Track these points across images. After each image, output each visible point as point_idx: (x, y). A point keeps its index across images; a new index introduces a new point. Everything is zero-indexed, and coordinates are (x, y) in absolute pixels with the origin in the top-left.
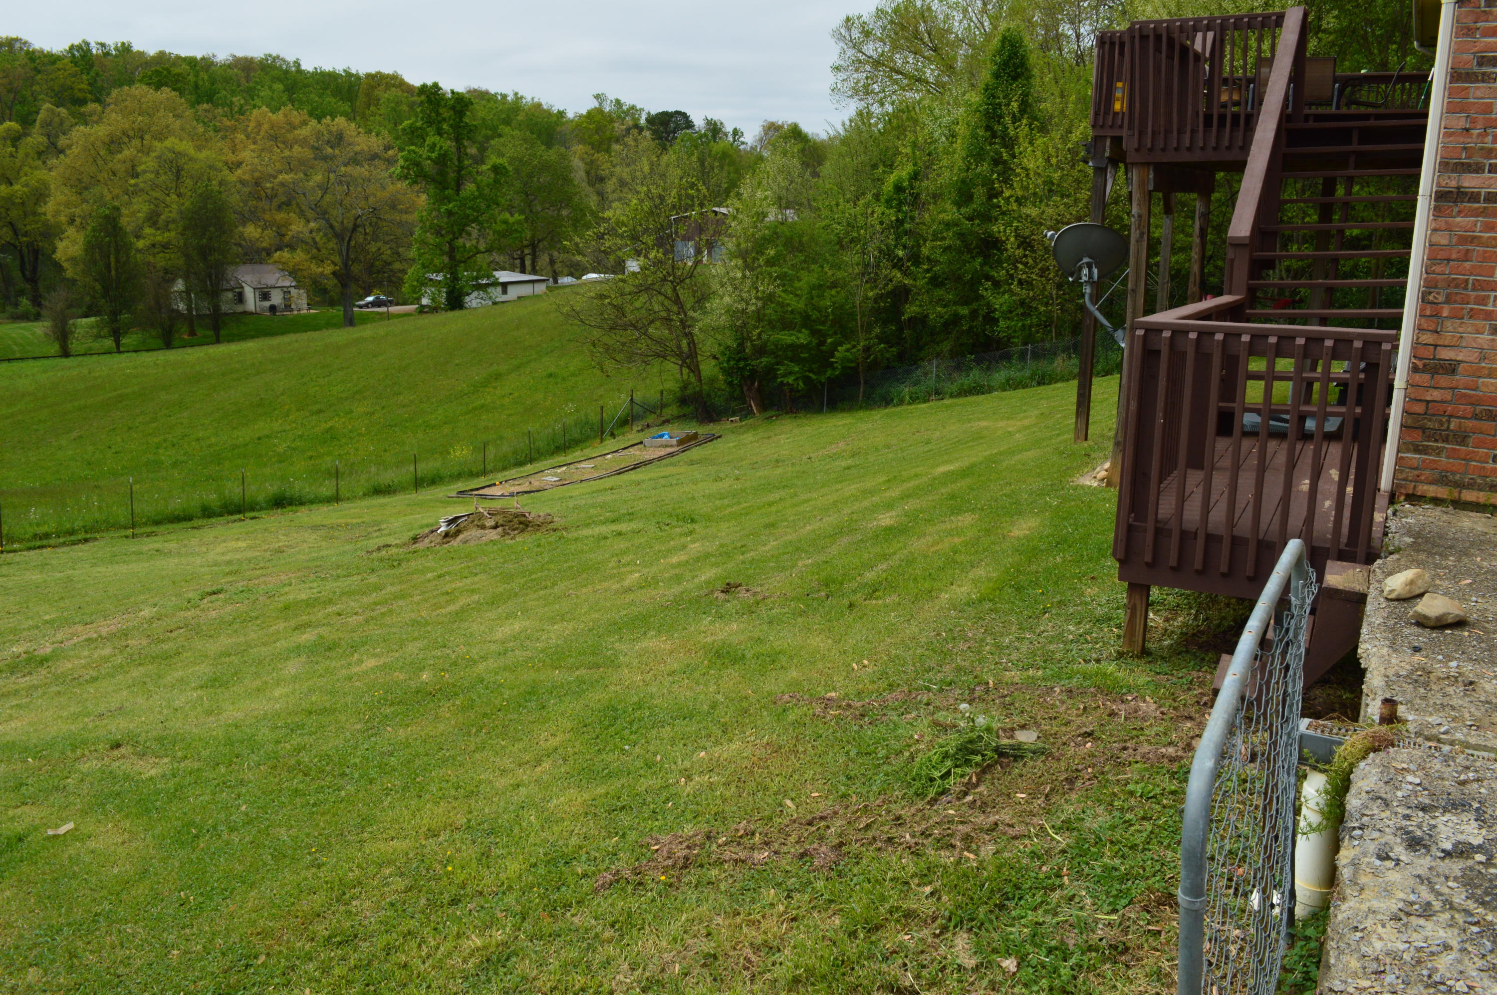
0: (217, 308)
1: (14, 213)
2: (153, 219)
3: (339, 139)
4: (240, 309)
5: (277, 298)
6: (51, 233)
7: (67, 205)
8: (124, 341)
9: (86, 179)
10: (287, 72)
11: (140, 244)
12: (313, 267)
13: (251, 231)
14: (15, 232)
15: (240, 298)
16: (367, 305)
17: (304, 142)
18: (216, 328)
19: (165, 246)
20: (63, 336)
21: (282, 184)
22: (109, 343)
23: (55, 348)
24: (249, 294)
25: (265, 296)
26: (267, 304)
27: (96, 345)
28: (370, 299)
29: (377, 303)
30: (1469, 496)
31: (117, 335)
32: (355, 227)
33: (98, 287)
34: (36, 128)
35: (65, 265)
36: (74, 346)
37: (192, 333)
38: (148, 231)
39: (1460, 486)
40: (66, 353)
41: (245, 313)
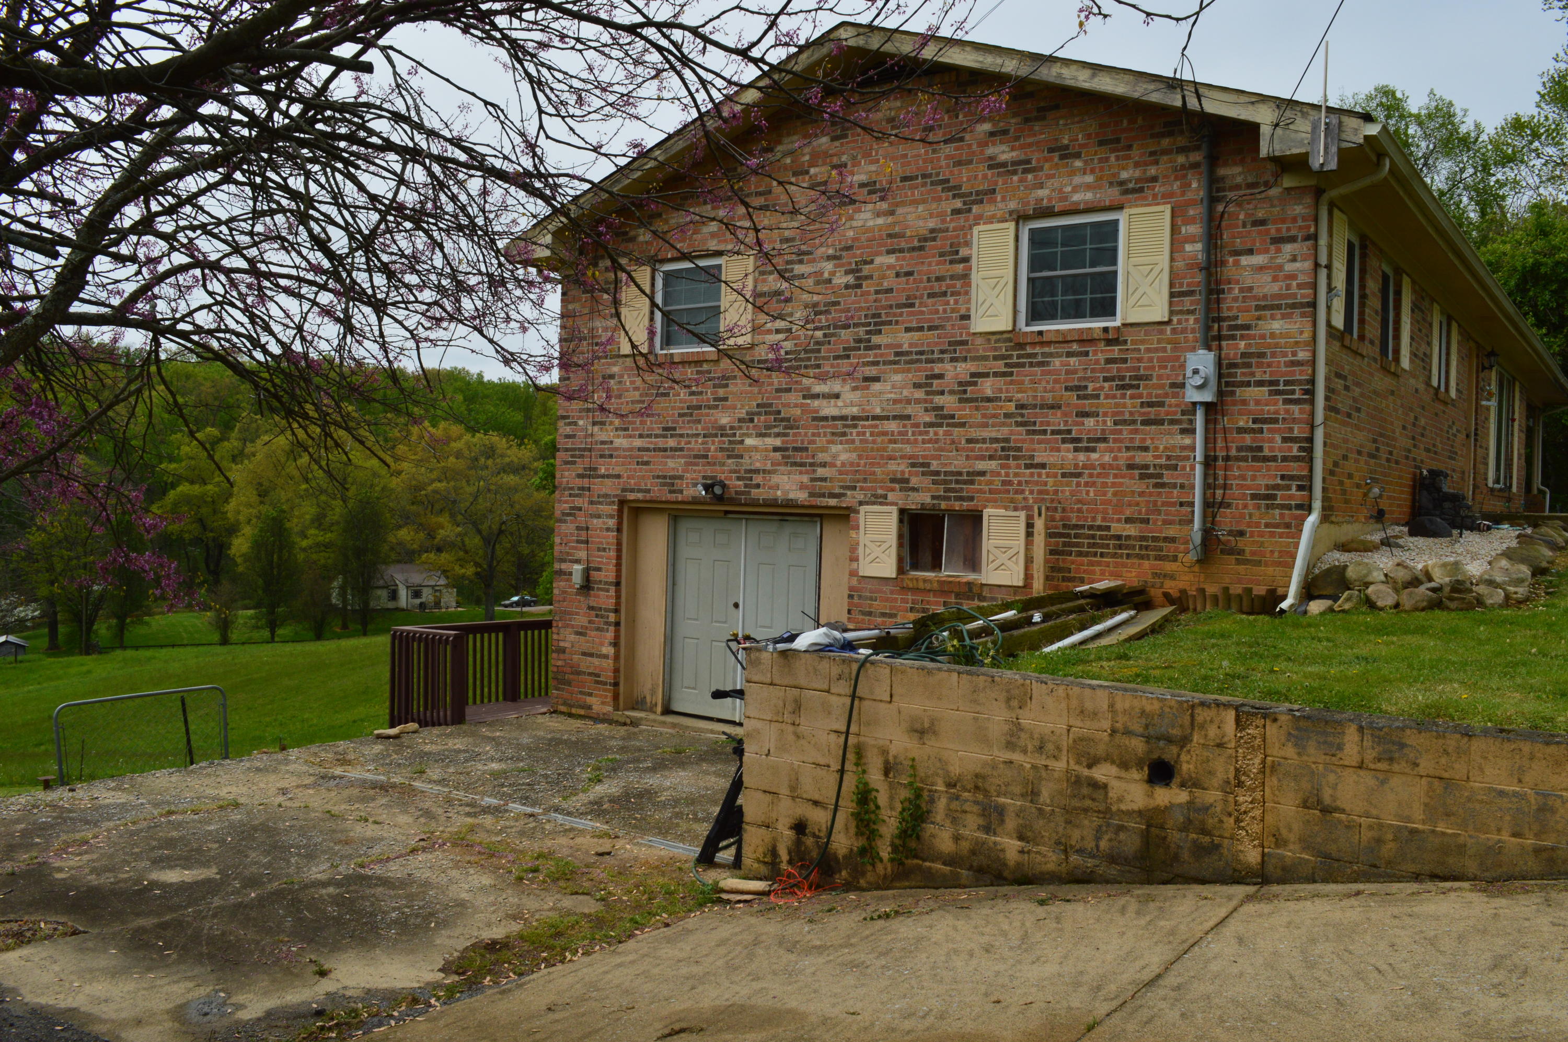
0: (366, 603)
1: (204, 511)
2: (318, 521)
3: (490, 452)
4: (391, 605)
5: (427, 596)
6: (233, 530)
7: (249, 505)
8: (280, 632)
9: (266, 484)
10: (469, 383)
11: (304, 543)
12: (457, 568)
13: (404, 534)
14: (204, 528)
15: (394, 596)
16: (511, 605)
17: (458, 455)
18: (365, 624)
19: (327, 546)
20: (224, 627)
21: (436, 492)
22: (266, 633)
23: (216, 637)
24: (403, 593)
25: (417, 594)
26: (418, 601)
27: (256, 635)
28: (515, 599)
29: (523, 603)
30: (574, 711)
31: (273, 626)
32: (501, 532)
33: (260, 582)
34: (235, 434)
35: (239, 560)
36: (234, 636)
37: (345, 627)
38: (312, 531)
39: (571, 706)
40: (225, 641)
41: (398, 609)
